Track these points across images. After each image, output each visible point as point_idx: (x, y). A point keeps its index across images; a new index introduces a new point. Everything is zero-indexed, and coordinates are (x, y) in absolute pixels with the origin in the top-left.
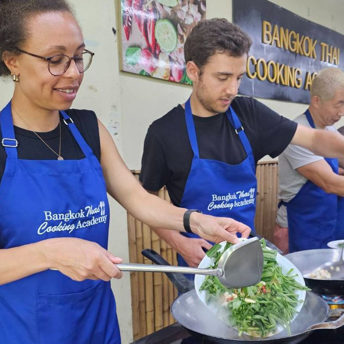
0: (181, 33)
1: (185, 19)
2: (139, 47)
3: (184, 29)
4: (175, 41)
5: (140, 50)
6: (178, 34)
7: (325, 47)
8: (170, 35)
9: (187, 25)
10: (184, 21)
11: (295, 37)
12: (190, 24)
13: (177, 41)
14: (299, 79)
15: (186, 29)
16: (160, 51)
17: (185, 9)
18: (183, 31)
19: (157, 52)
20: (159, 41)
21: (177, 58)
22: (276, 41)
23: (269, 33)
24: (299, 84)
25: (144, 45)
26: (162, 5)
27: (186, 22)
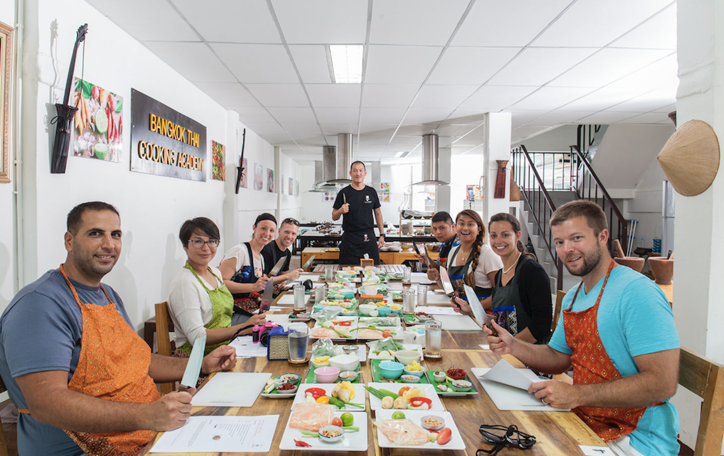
0: (93, 125)
1: (90, 136)
2: (116, 112)
3: (90, 128)
4: (97, 117)
5: (116, 110)
6: (94, 123)
7: (191, 133)
8: (100, 122)
9: (88, 132)
10: (91, 134)
11: (171, 126)
12: (87, 133)
13: (95, 117)
14: (174, 159)
15: (89, 128)
16: (106, 109)
17: (90, 144)
18: (91, 126)
19: (107, 109)
20: (106, 116)
21: (96, 104)
22: (159, 129)
23: (154, 123)
24: (173, 162)
25: (113, 113)
26: (104, 143)
27: (89, 133)
